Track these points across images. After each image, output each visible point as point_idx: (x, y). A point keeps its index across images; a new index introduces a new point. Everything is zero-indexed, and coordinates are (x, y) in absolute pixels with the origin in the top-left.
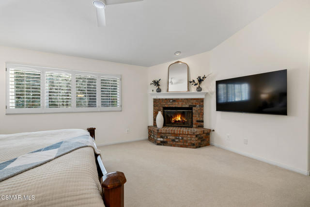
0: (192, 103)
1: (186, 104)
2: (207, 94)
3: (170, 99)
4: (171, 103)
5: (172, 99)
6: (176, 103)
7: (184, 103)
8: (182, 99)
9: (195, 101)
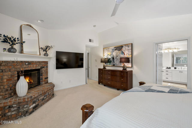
0: (42, 65)
1: (39, 66)
2: (50, 58)
3: (25, 62)
4: (26, 66)
5: (28, 62)
6: (32, 66)
7: (37, 65)
8: (36, 62)
9: (44, 63)
